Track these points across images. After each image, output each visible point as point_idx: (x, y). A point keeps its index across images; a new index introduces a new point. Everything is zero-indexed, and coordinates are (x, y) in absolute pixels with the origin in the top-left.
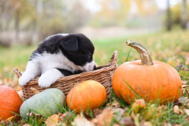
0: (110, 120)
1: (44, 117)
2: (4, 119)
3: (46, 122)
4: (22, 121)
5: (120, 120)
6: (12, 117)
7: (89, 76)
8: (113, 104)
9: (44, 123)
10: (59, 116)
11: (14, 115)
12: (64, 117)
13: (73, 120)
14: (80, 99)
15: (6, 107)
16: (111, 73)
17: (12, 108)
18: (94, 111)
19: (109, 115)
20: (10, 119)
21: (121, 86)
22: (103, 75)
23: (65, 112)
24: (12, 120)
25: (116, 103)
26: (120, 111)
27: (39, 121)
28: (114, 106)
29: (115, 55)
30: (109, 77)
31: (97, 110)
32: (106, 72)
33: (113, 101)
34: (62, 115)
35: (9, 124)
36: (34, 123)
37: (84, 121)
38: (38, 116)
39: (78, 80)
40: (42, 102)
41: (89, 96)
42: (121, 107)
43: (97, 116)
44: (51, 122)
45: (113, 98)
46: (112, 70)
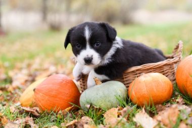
0: (175, 119)
1: (103, 110)
2: (62, 110)
3: (105, 115)
4: (80, 112)
5: (187, 119)
6: (70, 108)
7: (151, 69)
8: (177, 100)
9: (103, 116)
10: (119, 110)
11: (71, 105)
12: (125, 112)
13: (133, 115)
16: (175, 65)
17: (69, 99)
18: (157, 107)
19: (175, 113)
20: (67, 110)
21: (187, 81)
22: (166, 68)
23: (125, 107)
24: (70, 111)
25: (179, 99)
26: (186, 109)
27: (98, 115)
28: (178, 102)
29: (180, 46)
30: (172, 70)
31: (160, 105)
32: (170, 64)
33: (177, 96)
34: (122, 109)
35: (67, 114)
36: (93, 115)
37: (147, 118)
38: (97, 109)
39: (138, 72)
42: (186, 104)
43: (160, 113)
44: (110, 115)
45: (177, 93)
46: (175, 63)
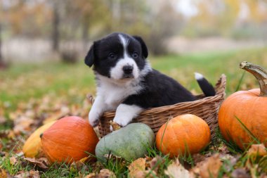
0: (216, 171)
1: (126, 161)
2: (76, 161)
3: (130, 168)
4: (98, 163)
5: (231, 172)
6: (85, 158)
7: (186, 108)
8: (220, 148)
9: (127, 168)
10: (147, 161)
11: (87, 155)
12: (154, 163)
13: (165, 167)
14: (174, 139)
15: (77, 145)
16: (216, 104)
17: (85, 147)
18: (194, 156)
19: (216, 164)
20: (82, 160)
21: (231, 125)
22: (205, 108)
23: (154, 156)
24: (86, 161)
25: (222, 147)
26: (230, 159)
27: (121, 165)
28: (221, 151)
29: (223, 81)
30: (214, 111)
31: (198, 155)
32: (210, 103)
33: (219, 143)
34: (151, 160)
35: (82, 167)
36: (115, 168)
37: (181, 170)
38: (119, 159)
39: (171, 113)
40: (124, 141)
41: (187, 136)
42: (231, 153)
43: (198, 164)
44: (135, 167)
45: (219, 140)
46: (217, 101)
